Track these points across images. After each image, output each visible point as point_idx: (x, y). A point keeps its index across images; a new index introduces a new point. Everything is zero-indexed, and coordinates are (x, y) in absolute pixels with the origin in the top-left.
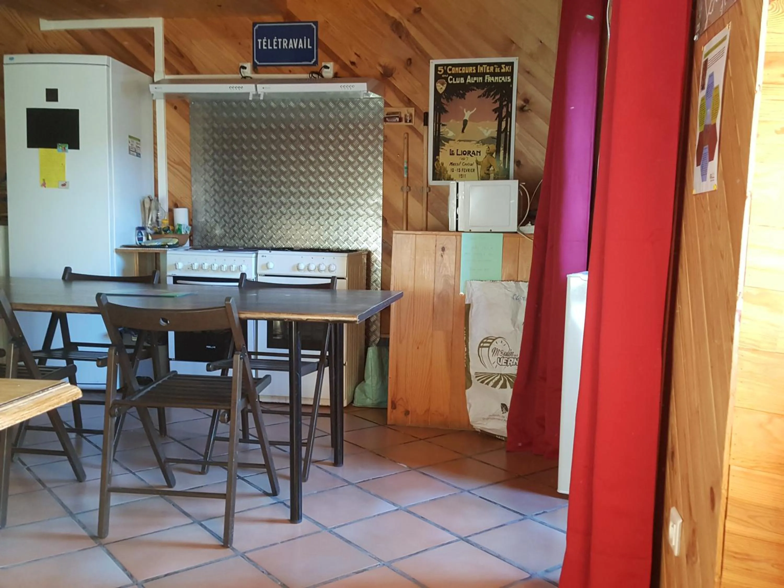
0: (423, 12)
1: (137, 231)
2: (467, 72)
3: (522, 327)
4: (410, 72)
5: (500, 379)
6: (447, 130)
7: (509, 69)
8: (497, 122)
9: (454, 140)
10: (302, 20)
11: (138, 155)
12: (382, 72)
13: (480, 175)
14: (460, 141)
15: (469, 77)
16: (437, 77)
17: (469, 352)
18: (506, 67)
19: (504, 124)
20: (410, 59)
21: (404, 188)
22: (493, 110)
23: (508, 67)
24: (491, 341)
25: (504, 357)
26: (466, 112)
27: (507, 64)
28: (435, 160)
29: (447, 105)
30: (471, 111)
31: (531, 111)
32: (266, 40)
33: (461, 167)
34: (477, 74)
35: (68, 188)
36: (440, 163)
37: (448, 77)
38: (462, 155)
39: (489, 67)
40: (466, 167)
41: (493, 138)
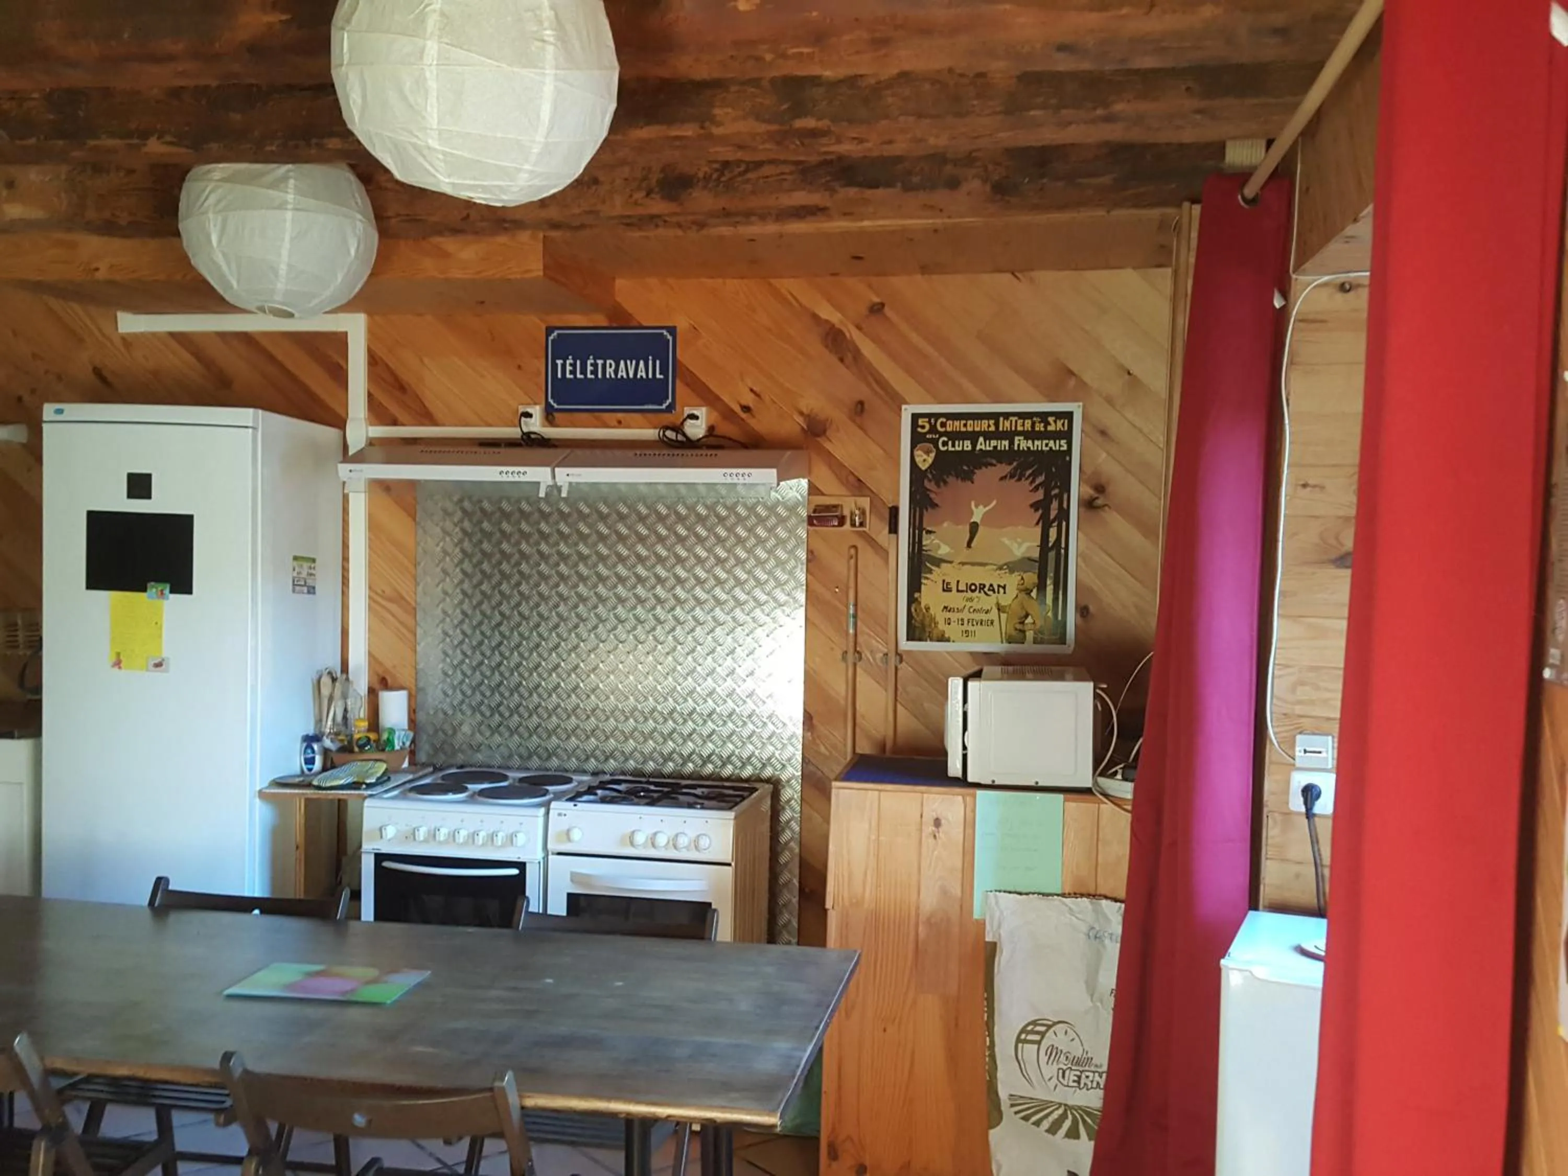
0: (887, 310)
1: (305, 745)
2: (977, 429)
3: (1111, 1002)
4: (861, 428)
5: (1063, 1117)
6: (936, 541)
7: (1063, 425)
8: (1038, 530)
9: (951, 562)
10: (645, 324)
11: (312, 590)
12: (805, 427)
13: (1006, 633)
14: (963, 564)
15: (981, 439)
16: (917, 439)
17: (997, 1049)
18: (1058, 421)
19: (1053, 533)
20: (861, 403)
21: (848, 654)
22: (1032, 506)
23: (1062, 421)
24: (1043, 1029)
25: (1073, 1068)
26: (977, 506)
27: (1059, 415)
28: (912, 600)
29: (936, 493)
30: (985, 506)
31: (1110, 507)
32: (571, 361)
33: (965, 615)
34: (998, 435)
35: (167, 671)
36: (923, 605)
37: (938, 439)
38: (967, 592)
39: (1022, 421)
40: (977, 616)
41: (1030, 559)
